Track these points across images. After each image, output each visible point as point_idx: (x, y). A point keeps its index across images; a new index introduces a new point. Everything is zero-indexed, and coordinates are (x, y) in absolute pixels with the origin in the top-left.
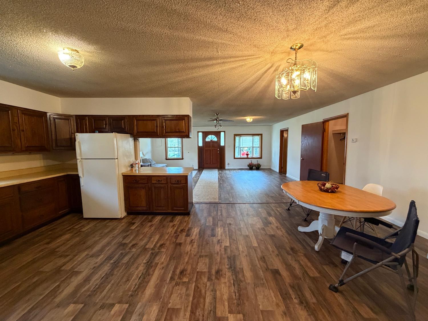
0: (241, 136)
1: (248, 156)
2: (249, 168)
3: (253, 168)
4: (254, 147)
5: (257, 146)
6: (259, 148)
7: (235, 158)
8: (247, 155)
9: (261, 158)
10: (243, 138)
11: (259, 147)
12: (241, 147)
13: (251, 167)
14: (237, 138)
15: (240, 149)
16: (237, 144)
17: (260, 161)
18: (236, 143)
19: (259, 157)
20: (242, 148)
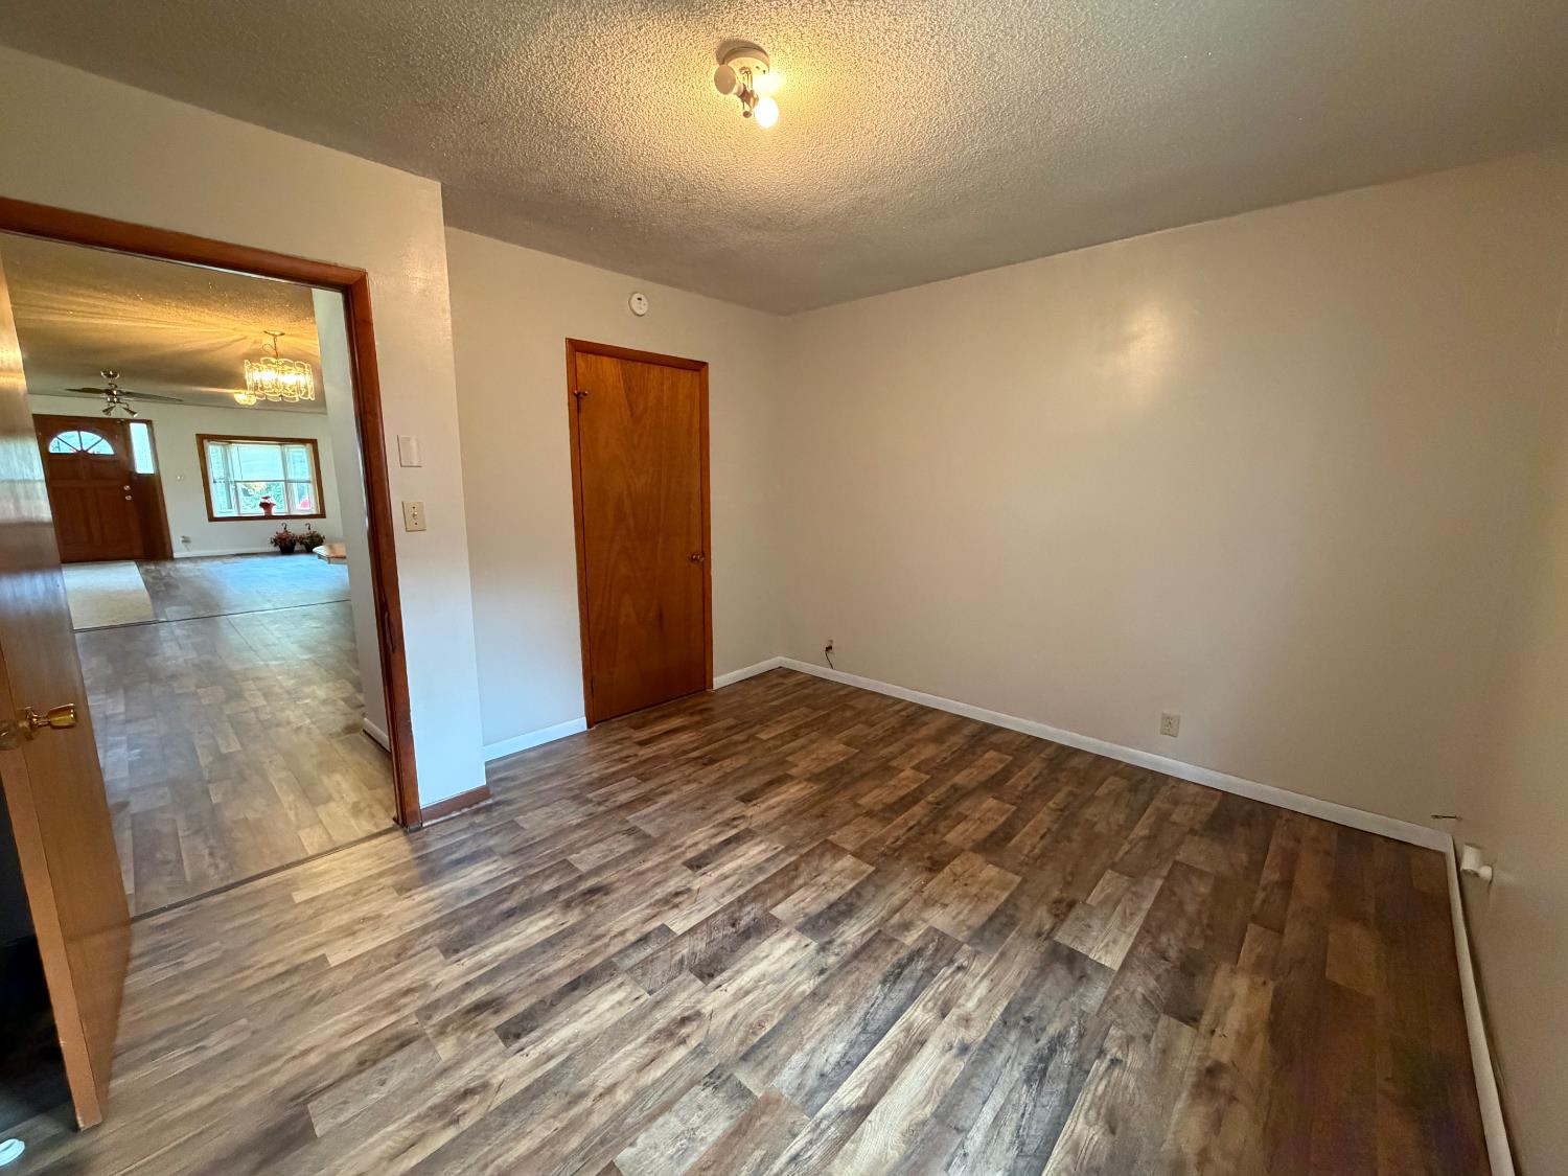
0: (231, 443)
1: (270, 512)
2: (278, 549)
3: (296, 548)
4: (291, 481)
5: (301, 478)
6: (310, 486)
7: (212, 519)
8: (266, 506)
9: (322, 515)
10: (239, 450)
11: (309, 482)
12: (236, 479)
13: (286, 546)
14: (214, 451)
15: (232, 487)
16: (216, 471)
17: (318, 526)
18: (209, 466)
19: (314, 512)
20: (240, 486)
